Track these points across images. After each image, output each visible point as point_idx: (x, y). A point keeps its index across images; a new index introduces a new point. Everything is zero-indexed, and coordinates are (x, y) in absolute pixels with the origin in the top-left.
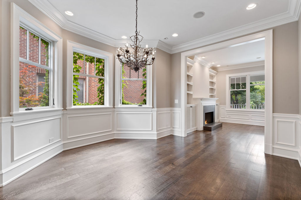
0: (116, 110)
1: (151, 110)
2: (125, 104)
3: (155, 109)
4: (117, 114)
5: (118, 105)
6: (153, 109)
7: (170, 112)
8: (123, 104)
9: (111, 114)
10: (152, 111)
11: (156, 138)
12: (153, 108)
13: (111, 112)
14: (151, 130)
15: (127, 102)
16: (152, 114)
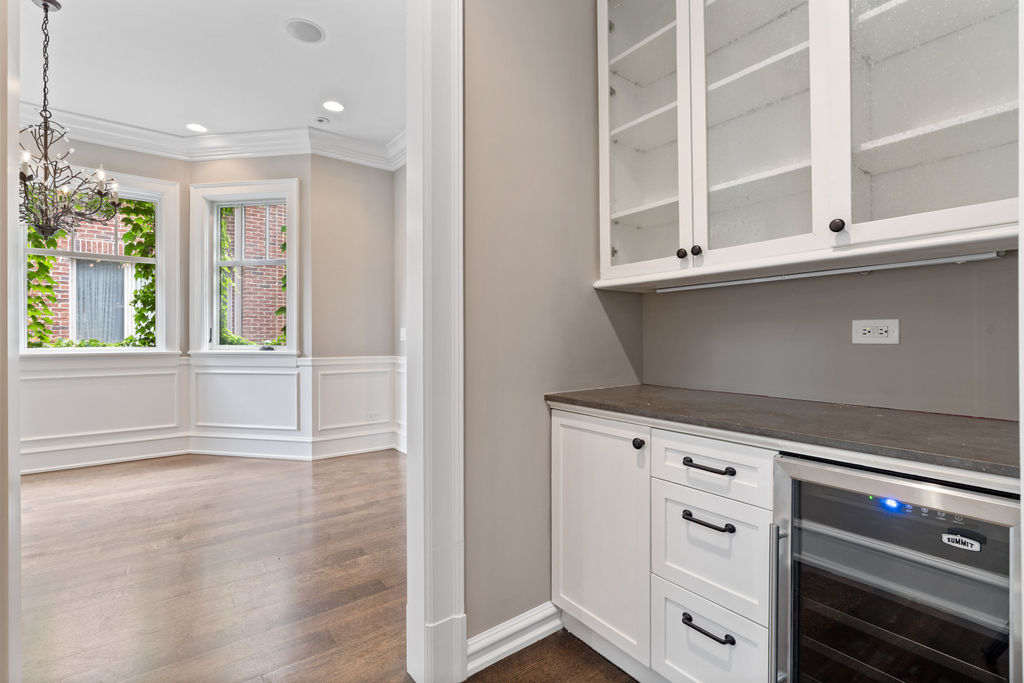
0: (192, 361)
1: (293, 362)
2: (231, 343)
3: (308, 360)
4: (197, 374)
5: (199, 346)
6: (302, 361)
7: (389, 369)
8: (223, 341)
9: (174, 374)
10: (298, 367)
11: (310, 458)
12: (301, 355)
13: (173, 367)
14: (295, 428)
15: (236, 337)
16: (298, 375)
